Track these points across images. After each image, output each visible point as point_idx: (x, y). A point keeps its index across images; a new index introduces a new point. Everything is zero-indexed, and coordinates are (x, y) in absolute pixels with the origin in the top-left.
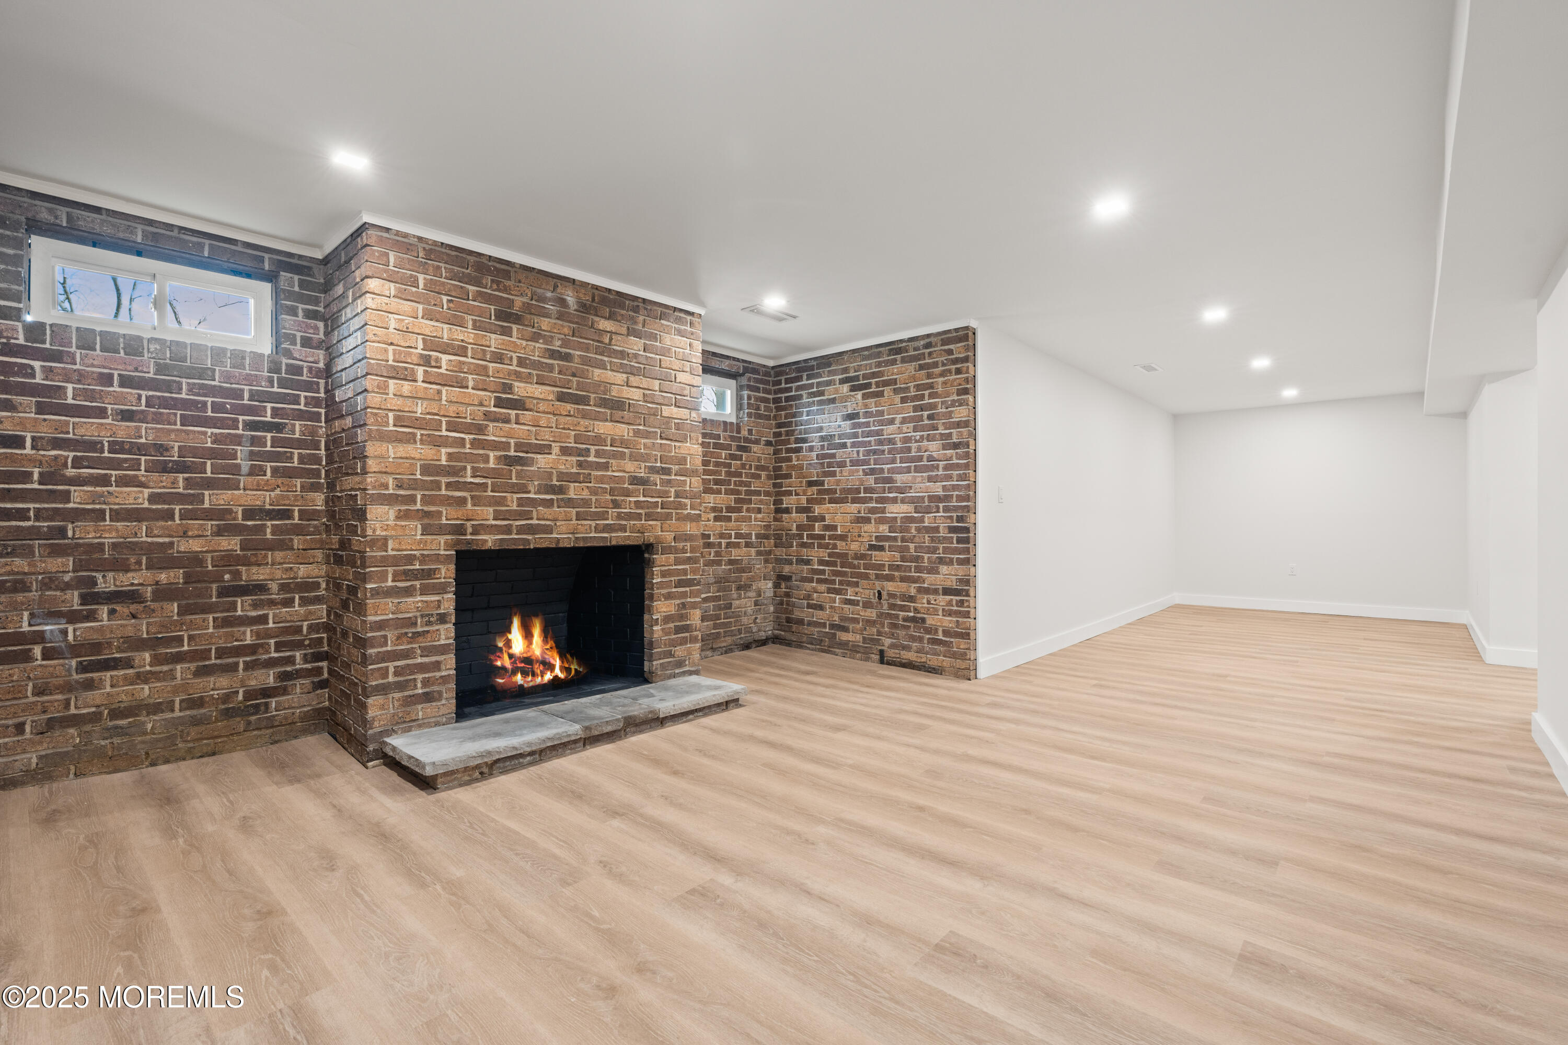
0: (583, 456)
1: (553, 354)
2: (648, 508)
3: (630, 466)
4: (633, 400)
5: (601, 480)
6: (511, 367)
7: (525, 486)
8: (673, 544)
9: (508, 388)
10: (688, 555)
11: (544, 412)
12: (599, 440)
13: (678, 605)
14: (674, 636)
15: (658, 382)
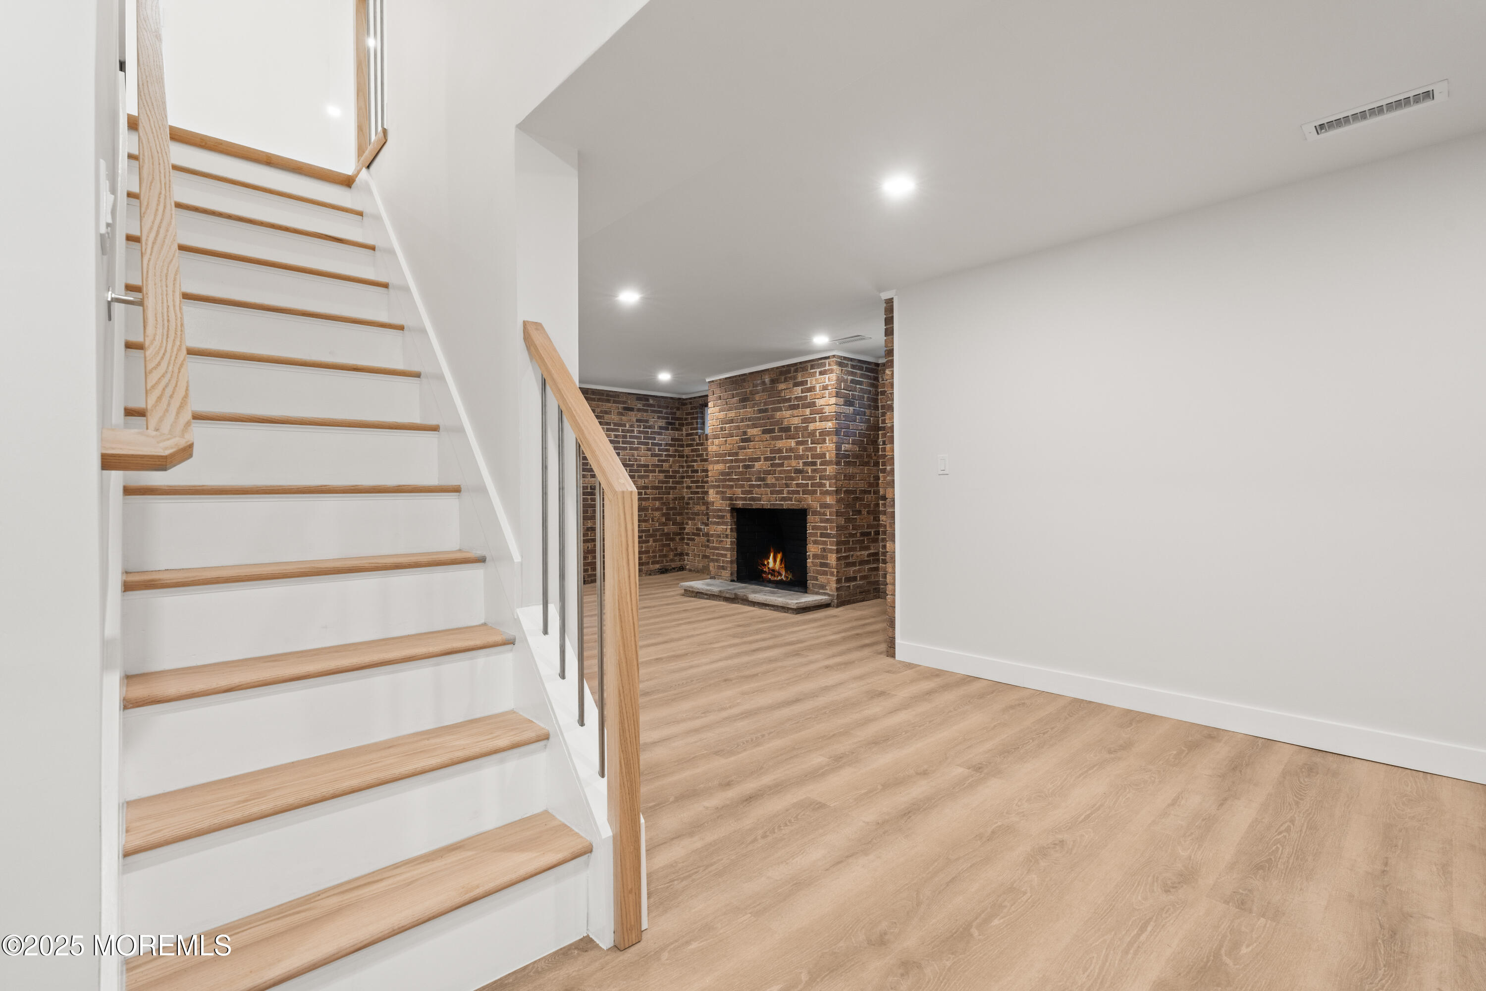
0: (773, 461)
1: (760, 411)
2: (803, 487)
3: (794, 463)
4: (795, 424)
5: (781, 472)
6: (746, 423)
7: (750, 478)
8: (818, 509)
9: (745, 433)
10: (828, 517)
11: (757, 441)
12: (780, 451)
13: (821, 549)
14: (819, 568)
15: (809, 409)
